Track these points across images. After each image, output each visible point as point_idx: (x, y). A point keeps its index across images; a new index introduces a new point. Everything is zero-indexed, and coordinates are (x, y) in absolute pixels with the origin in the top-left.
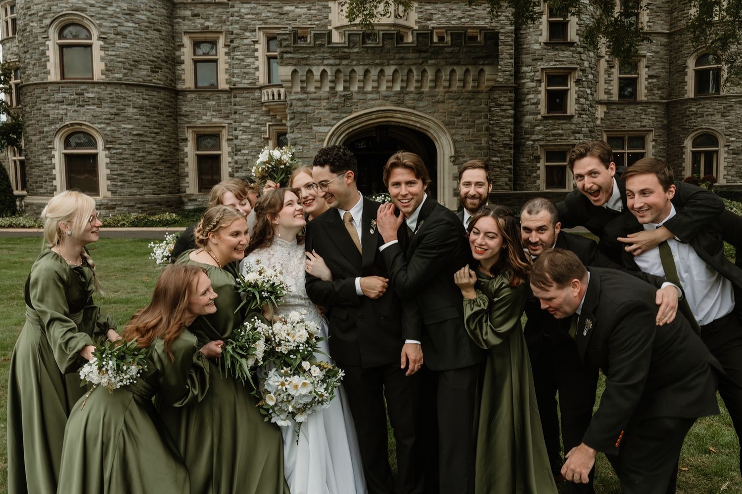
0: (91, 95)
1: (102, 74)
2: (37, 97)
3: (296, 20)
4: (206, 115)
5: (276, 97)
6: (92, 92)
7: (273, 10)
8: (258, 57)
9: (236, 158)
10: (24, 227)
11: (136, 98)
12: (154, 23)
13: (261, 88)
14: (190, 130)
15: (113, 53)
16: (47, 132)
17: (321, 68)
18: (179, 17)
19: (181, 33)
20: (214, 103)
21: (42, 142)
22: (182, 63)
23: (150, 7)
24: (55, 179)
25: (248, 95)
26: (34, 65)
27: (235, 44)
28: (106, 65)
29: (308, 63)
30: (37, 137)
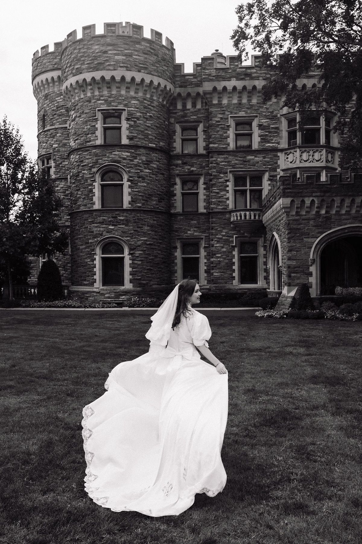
0: (122, 218)
1: (129, 204)
2: (85, 220)
3: (255, 165)
4: (190, 231)
5: (243, 218)
6: (122, 216)
7: (239, 159)
8: (228, 191)
9: (212, 260)
10: (74, 307)
11: (150, 220)
12: (161, 170)
13: (231, 212)
14: (179, 241)
15: (137, 190)
16: (91, 243)
17: (311, 199)
18: (174, 165)
19: (174, 176)
20: (195, 222)
21: (87, 249)
22: (175, 195)
23: (159, 159)
24: (95, 274)
25: (221, 216)
26: (84, 198)
27: (213, 182)
28: (132, 198)
29: (302, 195)
30: (84, 246)
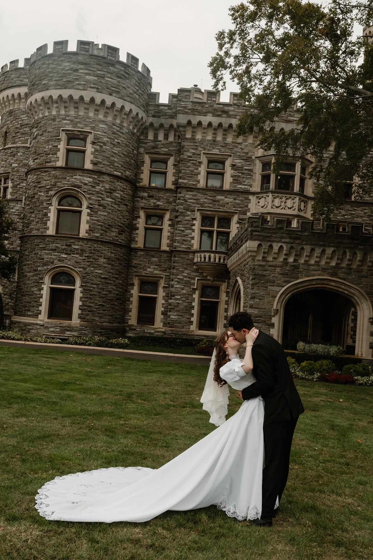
0: (76, 247)
1: (86, 233)
2: (36, 245)
3: (224, 206)
4: (150, 268)
5: (207, 260)
6: (78, 245)
7: (209, 198)
8: (194, 230)
9: (170, 301)
10: (13, 339)
11: (107, 251)
12: (124, 200)
13: (194, 252)
14: (137, 278)
15: (96, 219)
16: (40, 271)
17: (280, 244)
18: (139, 197)
19: (139, 208)
20: (156, 259)
21: (35, 277)
22: (137, 229)
23: (123, 188)
24: (41, 305)
25: (184, 256)
26: (37, 222)
27: (179, 219)
28: (90, 226)
29: (271, 240)
30: (32, 274)
